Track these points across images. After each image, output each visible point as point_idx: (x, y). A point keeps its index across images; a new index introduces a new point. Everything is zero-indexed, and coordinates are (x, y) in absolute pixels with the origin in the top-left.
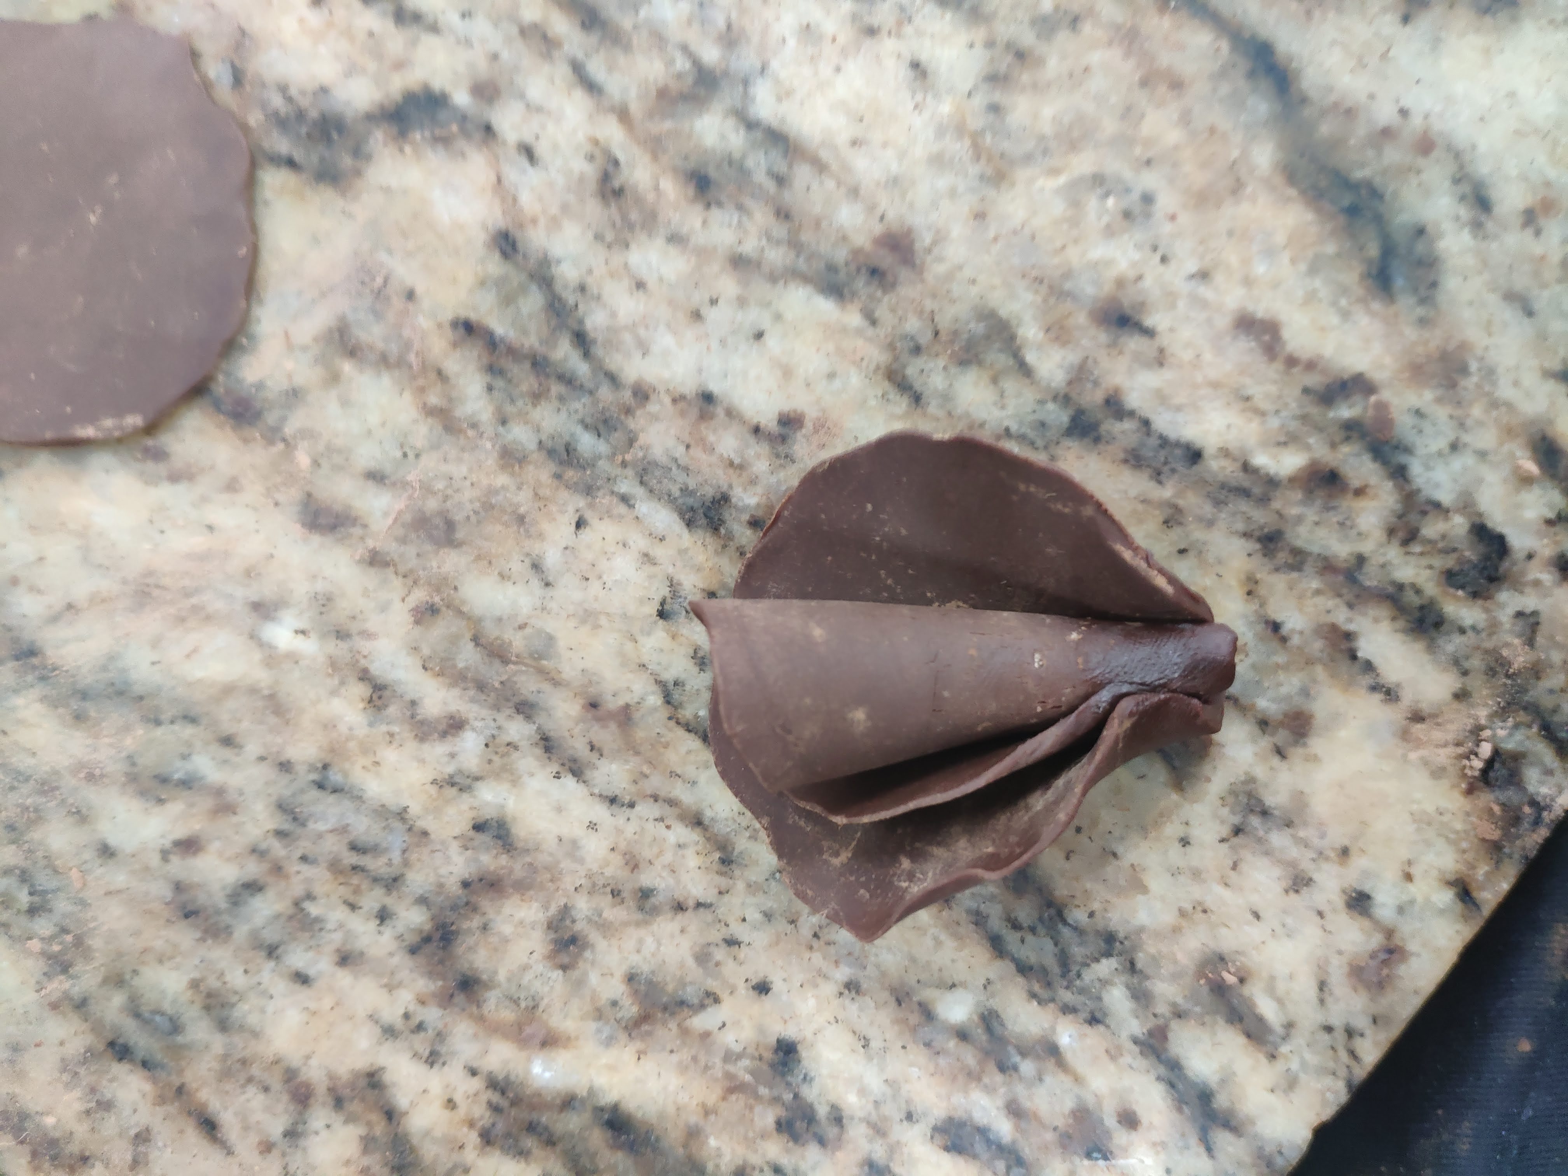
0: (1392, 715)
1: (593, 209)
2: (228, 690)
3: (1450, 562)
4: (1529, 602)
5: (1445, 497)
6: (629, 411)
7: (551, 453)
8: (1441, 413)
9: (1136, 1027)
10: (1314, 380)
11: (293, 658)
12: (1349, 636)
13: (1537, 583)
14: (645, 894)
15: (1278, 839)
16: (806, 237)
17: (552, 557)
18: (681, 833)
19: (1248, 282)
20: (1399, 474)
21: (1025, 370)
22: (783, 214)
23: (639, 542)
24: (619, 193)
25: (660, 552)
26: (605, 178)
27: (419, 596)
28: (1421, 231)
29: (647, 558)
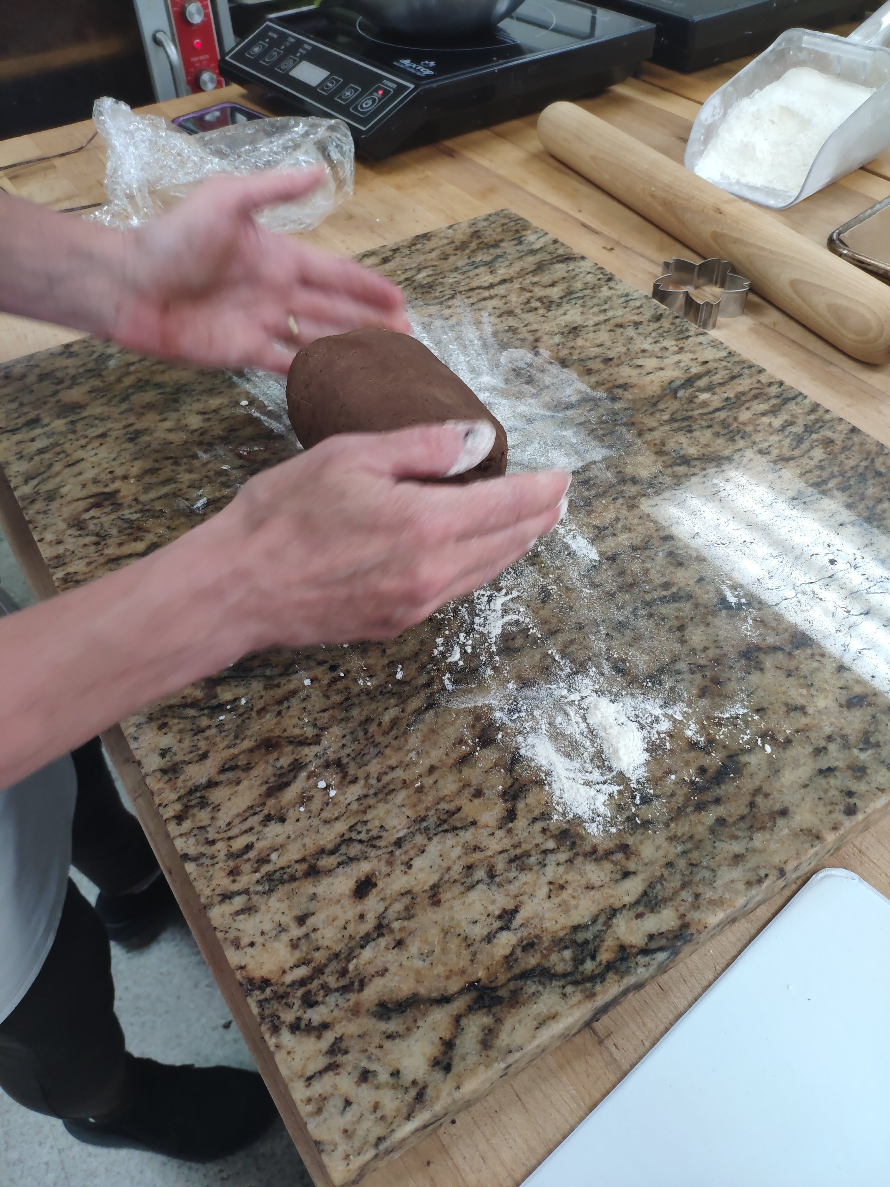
0: (287, 967)
1: (474, 843)
2: (407, 741)
3: (313, 993)
4: (296, 1007)
5: (327, 998)
6: (427, 835)
7: (425, 816)
8: (346, 1005)
9: (251, 889)
10: (366, 980)
11: (407, 755)
12: (308, 964)
13: (298, 1011)
14: (327, 804)
15: (274, 933)
16: (448, 884)
17: (404, 809)
18: (336, 815)
19: (395, 974)
20: (337, 990)
21: (397, 919)
22: (455, 881)
23: (399, 827)
24: (475, 850)
25: (395, 831)
26: (479, 848)
27: (408, 782)
28: (389, 1019)
29: (395, 828)
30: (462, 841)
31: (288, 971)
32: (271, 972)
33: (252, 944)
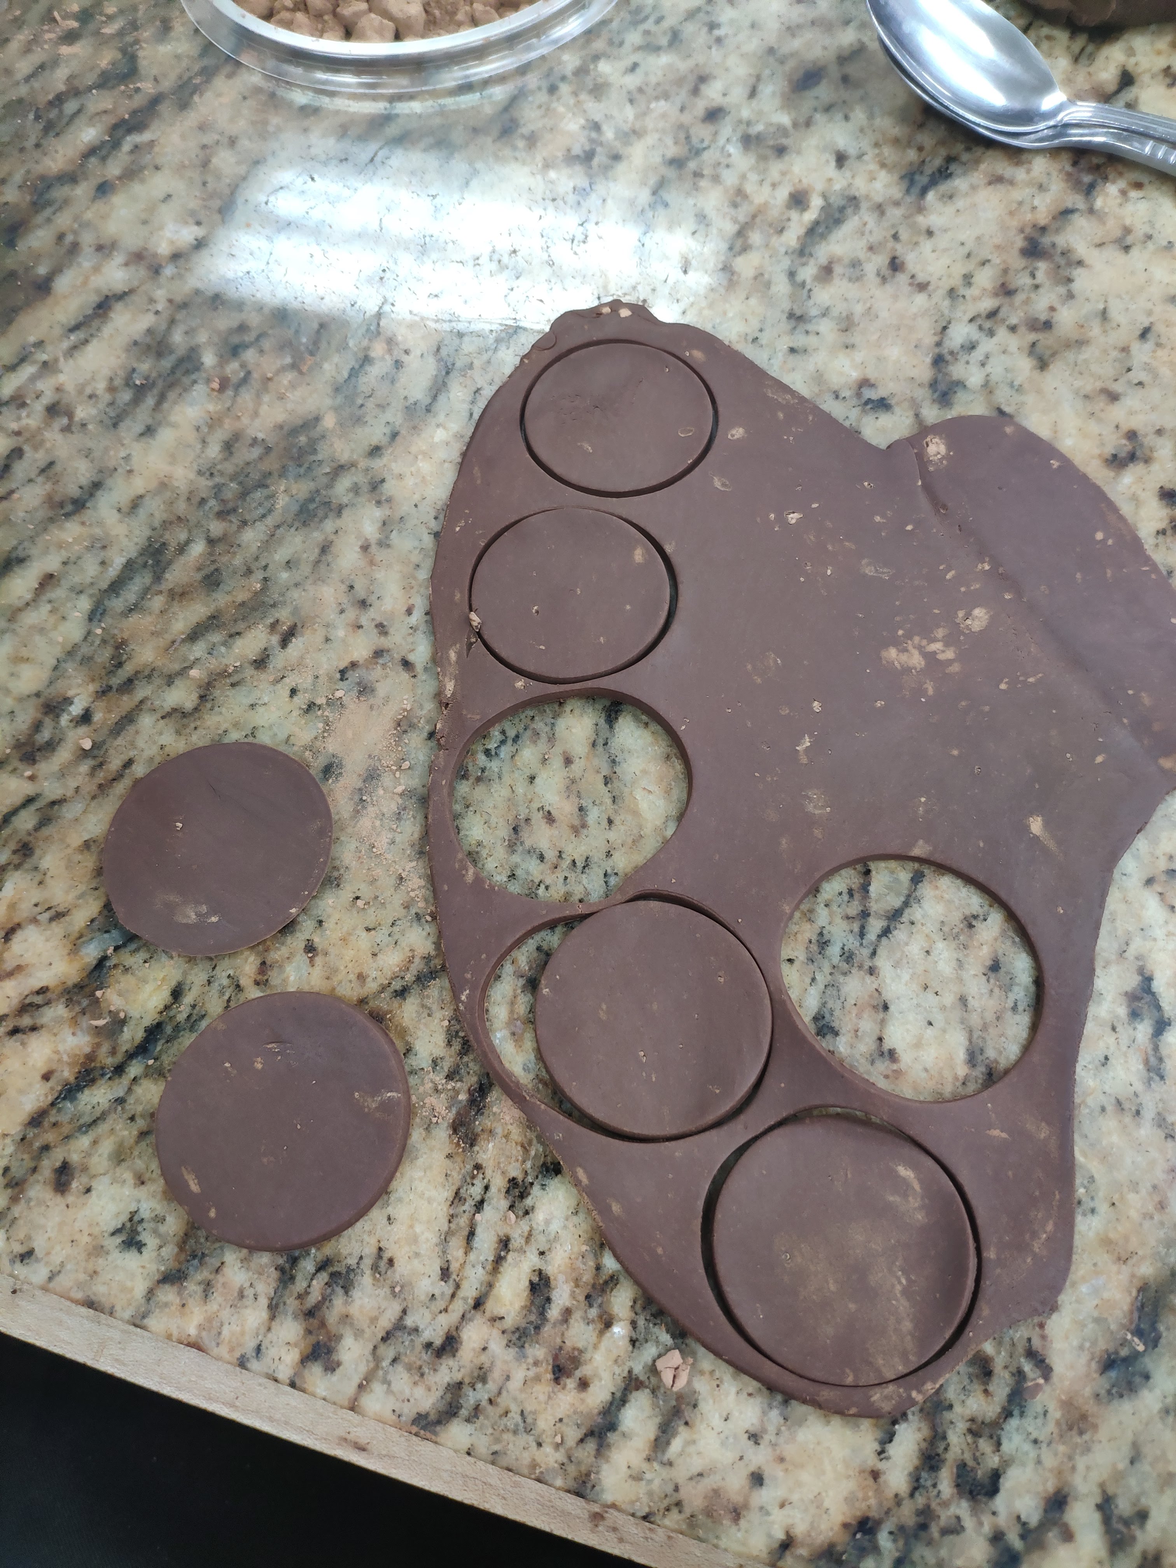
30: (931, 927)
31: (882, 1466)
32: (850, 1500)
33: (758, 1479)
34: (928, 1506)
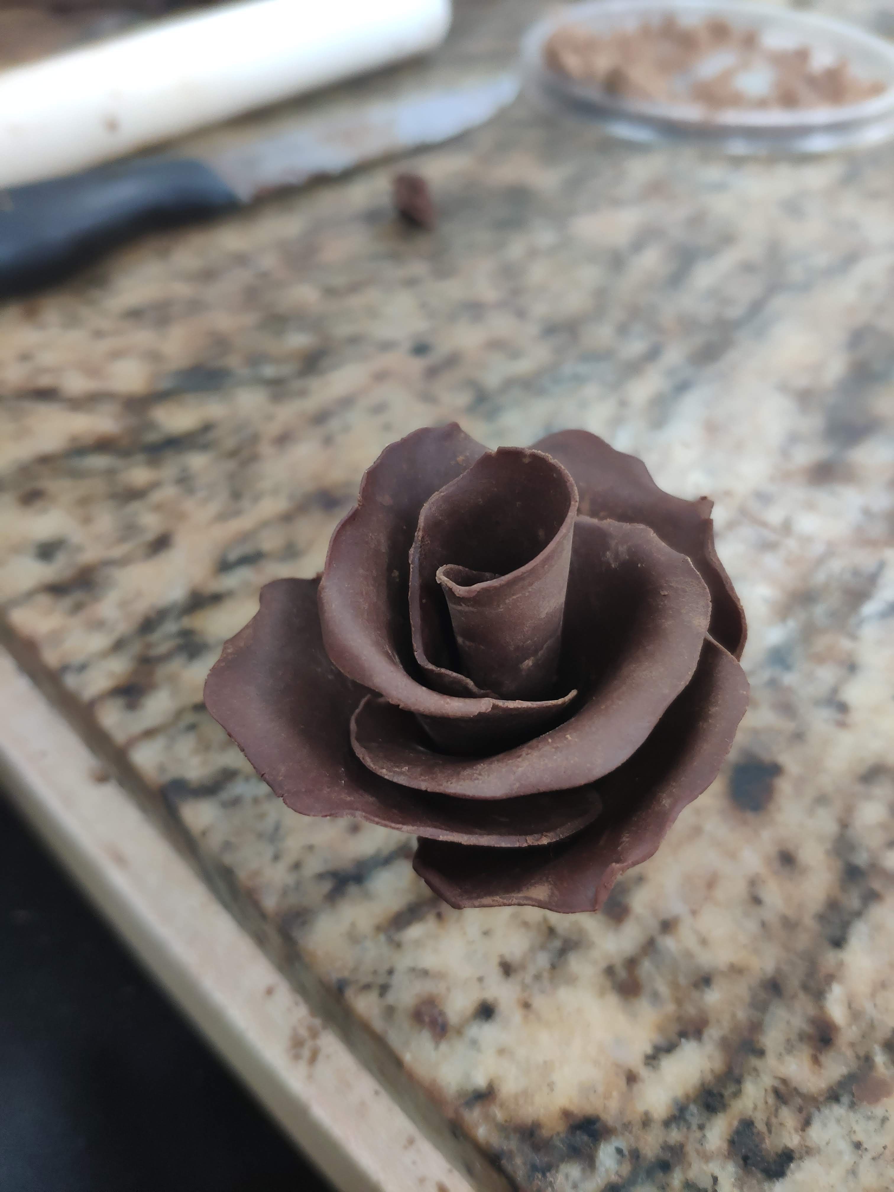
0: (634, 1059)
5: (814, 1131)
20: (832, 1096)
32: (586, 1088)
33: (487, 1011)
34: (682, 1146)
